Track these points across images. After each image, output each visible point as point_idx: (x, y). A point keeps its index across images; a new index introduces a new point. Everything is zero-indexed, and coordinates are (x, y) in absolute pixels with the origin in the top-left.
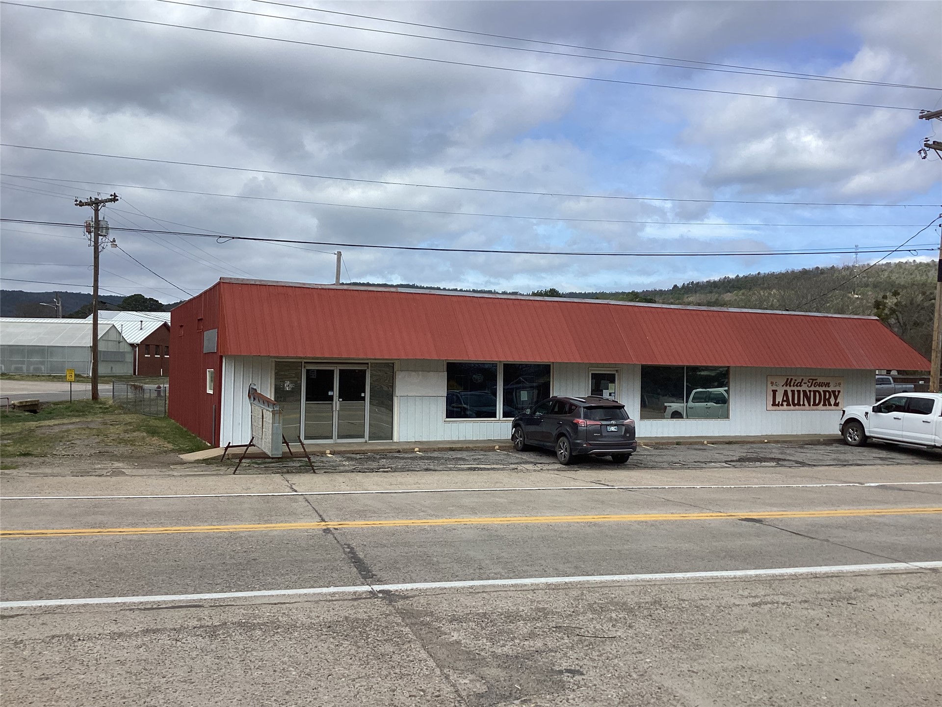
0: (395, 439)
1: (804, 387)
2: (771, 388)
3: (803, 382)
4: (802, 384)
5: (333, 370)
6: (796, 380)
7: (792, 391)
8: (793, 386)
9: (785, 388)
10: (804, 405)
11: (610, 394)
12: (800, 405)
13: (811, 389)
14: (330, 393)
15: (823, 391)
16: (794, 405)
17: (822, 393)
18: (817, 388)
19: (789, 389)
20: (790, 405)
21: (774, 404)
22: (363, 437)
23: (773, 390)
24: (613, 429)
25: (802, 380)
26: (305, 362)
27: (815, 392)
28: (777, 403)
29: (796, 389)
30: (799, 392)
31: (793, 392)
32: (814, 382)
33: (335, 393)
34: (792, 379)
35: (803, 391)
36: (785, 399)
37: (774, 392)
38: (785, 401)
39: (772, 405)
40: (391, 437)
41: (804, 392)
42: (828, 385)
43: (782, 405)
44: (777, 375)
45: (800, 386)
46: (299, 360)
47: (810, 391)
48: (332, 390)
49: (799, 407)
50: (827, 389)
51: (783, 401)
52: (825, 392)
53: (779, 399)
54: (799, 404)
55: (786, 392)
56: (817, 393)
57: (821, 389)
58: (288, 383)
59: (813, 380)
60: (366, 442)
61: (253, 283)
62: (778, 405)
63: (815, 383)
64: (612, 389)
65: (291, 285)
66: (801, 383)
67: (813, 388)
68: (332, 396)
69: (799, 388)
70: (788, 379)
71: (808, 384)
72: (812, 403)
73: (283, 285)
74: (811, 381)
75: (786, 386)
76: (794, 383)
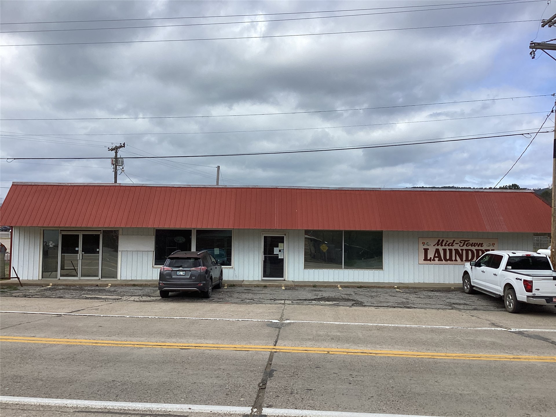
0: (119, 278)
1: (456, 247)
2: (422, 247)
3: (455, 242)
4: (454, 244)
5: (79, 235)
6: (447, 241)
7: (443, 249)
8: (445, 245)
9: (436, 247)
10: (456, 260)
11: (280, 251)
12: (452, 261)
13: (462, 248)
14: (77, 249)
15: (476, 250)
16: (446, 260)
17: (475, 252)
18: (470, 248)
19: (441, 249)
20: (442, 260)
21: (426, 259)
22: (98, 276)
23: (424, 249)
24: (181, 273)
25: (454, 241)
26: (61, 230)
27: (467, 251)
28: (429, 258)
29: (447, 248)
30: (451, 250)
31: (445, 251)
32: (466, 242)
33: (80, 249)
34: (443, 241)
35: (455, 249)
36: (437, 255)
37: (426, 250)
38: (437, 257)
39: (424, 260)
40: (116, 277)
41: (457, 251)
42: (481, 245)
43: (434, 260)
44: (427, 237)
45: (452, 245)
46: (57, 229)
47: (462, 250)
48: (78, 247)
49: (451, 262)
50: (480, 248)
51: (435, 257)
52: (478, 251)
53: (431, 255)
54: (450, 259)
55: (437, 251)
56: (470, 252)
57: (474, 249)
58: (51, 242)
59: (465, 241)
60: (100, 279)
61: (30, 184)
62: (430, 260)
63: (468, 243)
64: (281, 247)
65: (52, 184)
66: (452, 243)
67: (465, 247)
68: (78, 251)
69: (451, 247)
70: (439, 240)
71: (460, 244)
72: (464, 259)
73: (48, 184)
74: (463, 242)
75: (438, 245)
76: (446, 243)
